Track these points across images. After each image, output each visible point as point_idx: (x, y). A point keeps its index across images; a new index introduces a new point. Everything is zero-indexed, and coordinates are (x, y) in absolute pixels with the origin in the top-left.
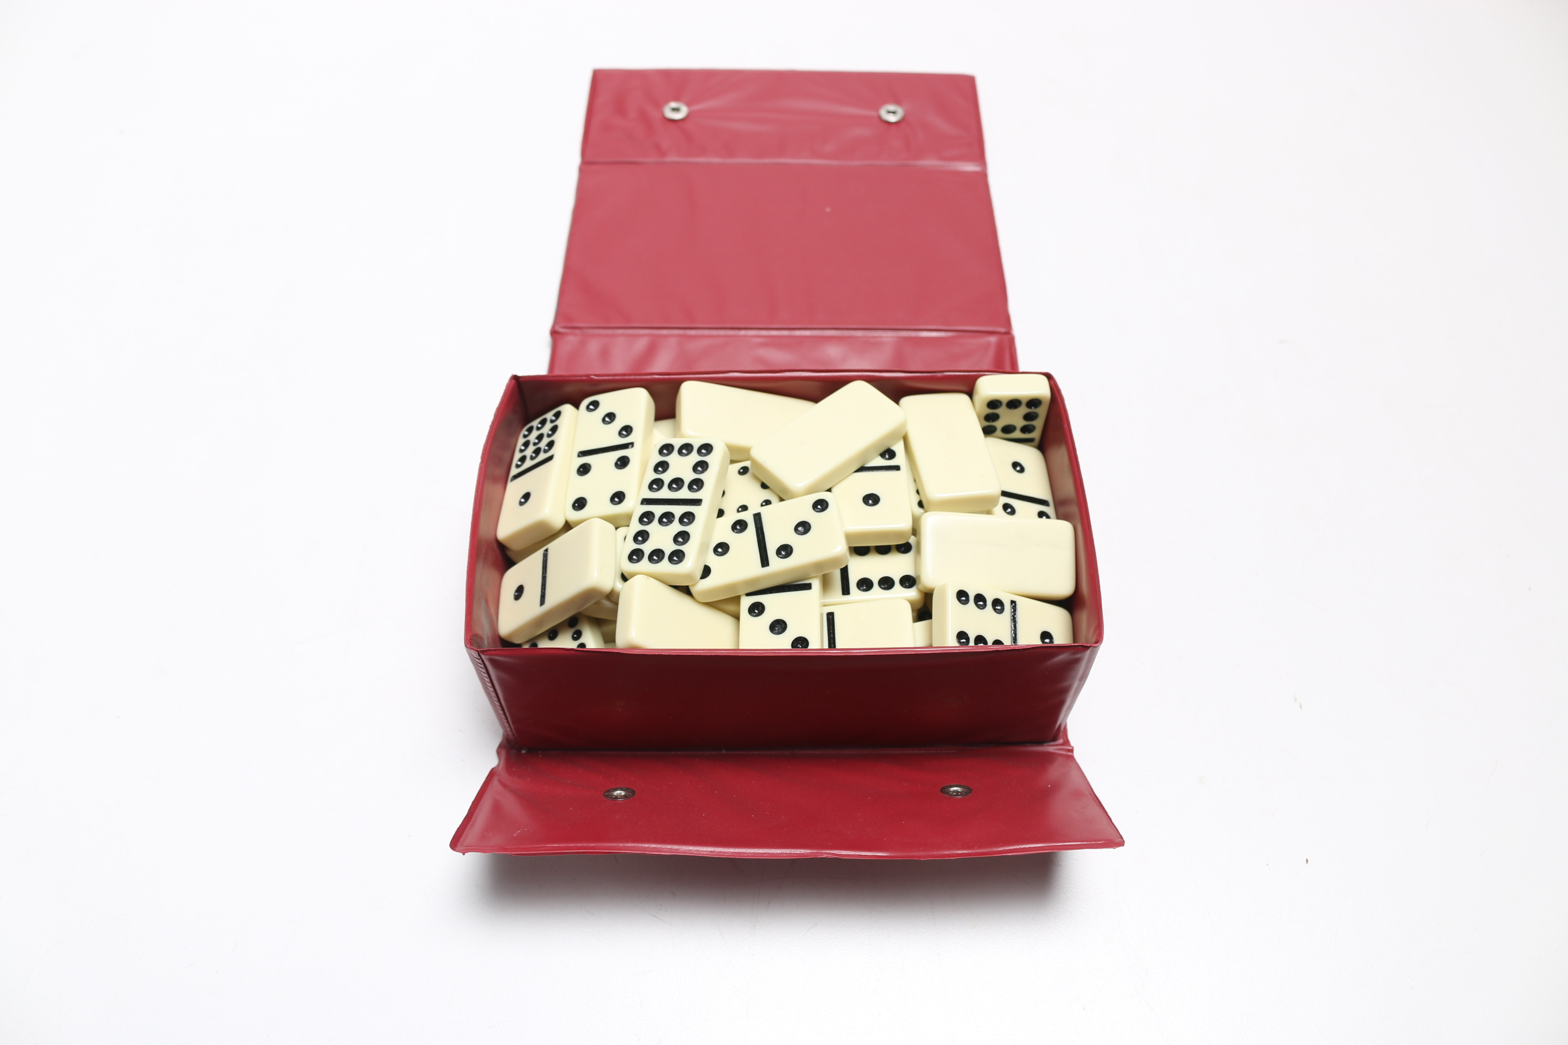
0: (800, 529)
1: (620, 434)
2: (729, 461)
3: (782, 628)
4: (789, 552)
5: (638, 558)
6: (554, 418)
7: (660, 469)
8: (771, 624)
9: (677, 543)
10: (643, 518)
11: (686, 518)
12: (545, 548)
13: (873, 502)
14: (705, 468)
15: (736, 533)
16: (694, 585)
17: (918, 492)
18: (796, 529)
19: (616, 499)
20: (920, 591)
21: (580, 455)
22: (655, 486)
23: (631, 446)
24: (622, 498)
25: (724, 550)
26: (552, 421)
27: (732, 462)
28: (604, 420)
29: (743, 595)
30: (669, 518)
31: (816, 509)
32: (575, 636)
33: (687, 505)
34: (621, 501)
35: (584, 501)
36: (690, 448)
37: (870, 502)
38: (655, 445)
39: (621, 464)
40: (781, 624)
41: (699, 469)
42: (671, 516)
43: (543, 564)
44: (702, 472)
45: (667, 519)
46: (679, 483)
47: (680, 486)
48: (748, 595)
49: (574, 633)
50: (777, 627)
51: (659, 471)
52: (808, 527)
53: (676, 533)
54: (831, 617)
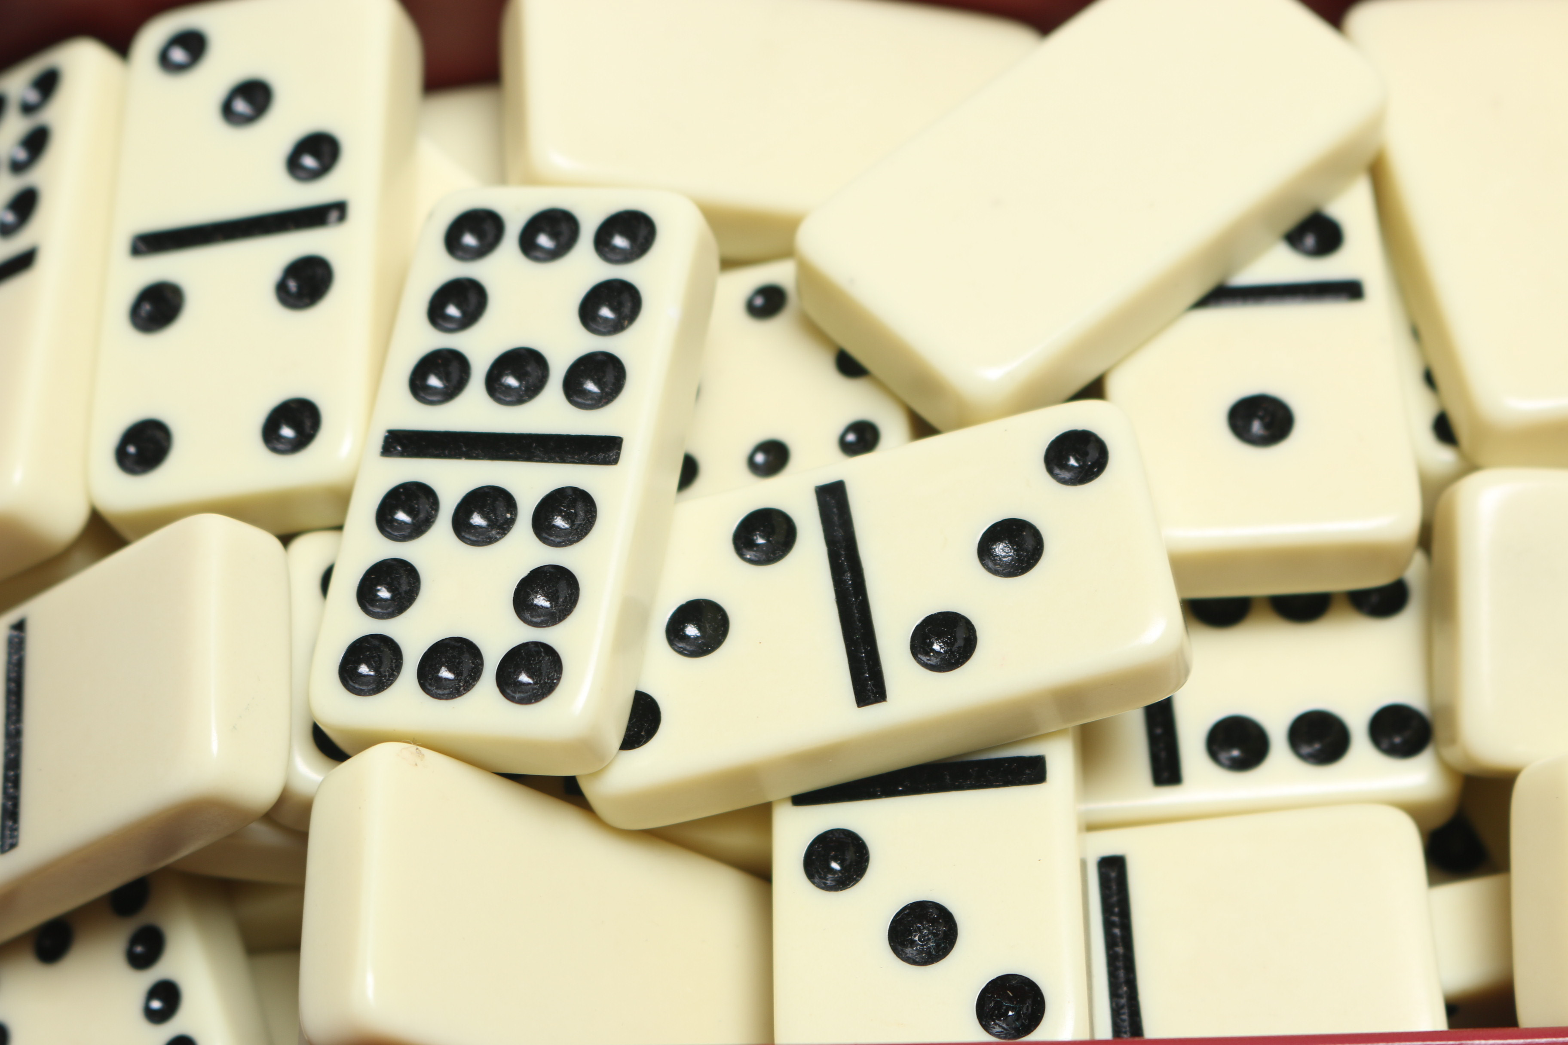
0: (1001, 549)
1: (293, 164)
2: (715, 264)
3: (935, 935)
4: (960, 643)
5: (376, 670)
6: (33, 96)
7: (452, 311)
8: (893, 922)
9: (527, 615)
10: (393, 512)
11: (560, 513)
12: (13, 616)
13: (1267, 426)
14: (627, 310)
15: (751, 561)
16: (596, 775)
17: (1429, 379)
18: (985, 550)
19: (287, 432)
20: (1447, 768)
21: (142, 247)
22: (434, 381)
23: (334, 215)
24: (308, 423)
25: (709, 631)
26: (28, 109)
27: (728, 264)
28: (227, 111)
29: (783, 800)
30: (494, 511)
31: (1057, 471)
32: (139, 949)
33: (563, 461)
34: (304, 439)
35: (159, 435)
36: (564, 228)
37: (1257, 427)
38: (430, 216)
39: (300, 288)
40: (934, 922)
41: (606, 312)
42: (501, 506)
43: (9, 679)
44: (617, 327)
45: (484, 516)
46: (529, 369)
47: (531, 380)
48: (801, 800)
49: (134, 940)
50: (919, 930)
51: (450, 318)
52: (1029, 544)
53: (524, 573)
54: (1113, 875)
